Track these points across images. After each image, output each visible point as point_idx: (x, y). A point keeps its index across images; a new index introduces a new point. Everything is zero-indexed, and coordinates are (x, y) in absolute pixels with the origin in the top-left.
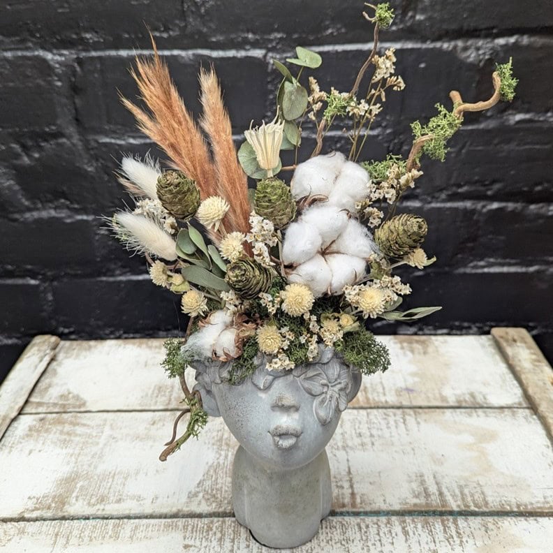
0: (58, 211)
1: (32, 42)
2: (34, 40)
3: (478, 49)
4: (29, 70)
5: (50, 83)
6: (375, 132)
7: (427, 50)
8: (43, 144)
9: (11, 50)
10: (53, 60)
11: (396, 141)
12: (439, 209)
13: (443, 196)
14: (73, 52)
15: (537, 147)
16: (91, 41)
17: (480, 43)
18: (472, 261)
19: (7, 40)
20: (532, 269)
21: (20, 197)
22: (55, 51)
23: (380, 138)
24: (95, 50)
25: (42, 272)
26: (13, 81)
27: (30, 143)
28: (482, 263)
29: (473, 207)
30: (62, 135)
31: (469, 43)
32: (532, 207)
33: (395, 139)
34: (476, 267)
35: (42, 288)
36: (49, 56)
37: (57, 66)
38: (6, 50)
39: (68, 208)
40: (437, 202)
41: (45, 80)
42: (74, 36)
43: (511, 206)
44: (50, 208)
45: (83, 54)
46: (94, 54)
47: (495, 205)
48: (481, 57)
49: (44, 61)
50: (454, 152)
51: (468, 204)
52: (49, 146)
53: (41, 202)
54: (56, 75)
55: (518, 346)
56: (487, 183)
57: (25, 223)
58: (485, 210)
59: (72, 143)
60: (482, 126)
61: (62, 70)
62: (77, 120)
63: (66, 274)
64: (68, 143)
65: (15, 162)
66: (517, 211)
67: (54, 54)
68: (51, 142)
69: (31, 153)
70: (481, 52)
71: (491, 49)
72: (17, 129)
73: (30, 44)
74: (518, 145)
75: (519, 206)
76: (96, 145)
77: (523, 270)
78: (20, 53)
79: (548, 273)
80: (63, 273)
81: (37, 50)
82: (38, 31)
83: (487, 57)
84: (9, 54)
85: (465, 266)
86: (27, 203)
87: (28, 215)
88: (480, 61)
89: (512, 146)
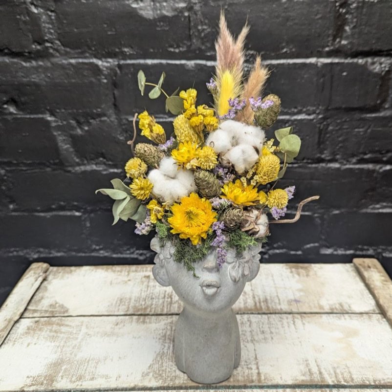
0: (98, 166)
1: (89, 53)
2: (91, 52)
3: (381, 64)
4: (86, 72)
5: (99, 80)
6: (312, 117)
7: (348, 63)
8: (91, 121)
9: (75, 58)
10: (102, 65)
11: (325, 123)
12: (351, 169)
13: (354, 160)
14: (115, 60)
16: (128, 54)
17: (383, 59)
18: (371, 204)
19: (72, 51)
21: (73, 156)
22: (104, 60)
23: (315, 121)
24: (130, 59)
25: (84, 207)
26: (75, 79)
27: (82, 120)
28: (378, 206)
29: (374, 168)
30: (105, 115)
31: (376, 59)
33: (324, 122)
35: (83, 218)
36: (100, 63)
37: (105, 69)
38: (71, 58)
39: (104, 164)
40: (350, 164)
41: (96, 79)
42: (117, 50)
44: (93, 164)
45: (122, 62)
46: (129, 62)
47: (388, 167)
48: (383, 69)
49: (97, 66)
50: (363, 131)
51: (371, 166)
52: (95, 122)
53: (87, 160)
54: (104, 75)
55: (371, 271)
56: (383, 152)
57: (76, 174)
58: (381, 170)
59: (110, 121)
60: (382, 114)
61: (108, 73)
62: (115, 105)
63: (100, 209)
64: (108, 120)
65: (72, 132)
67: (103, 62)
68: (97, 120)
69: (82, 127)
70: (383, 66)
71: (389, 64)
72: (75, 111)
73: (88, 55)
76: (126, 122)
78: (81, 60)
80: (98, 208)
81: (92, 58)
82: (94, 46)
83: (387, 69)
84: (73, 61)
85: (367, 208)
86: (77, 160)
87: (77, 168)
88: (382, 71)
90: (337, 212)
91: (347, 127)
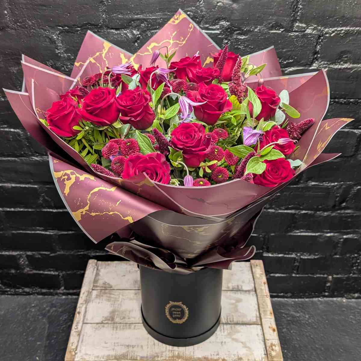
12: (282, 213)
13: (283, 208)
15: (320, 193)
18: (294, 231)
20: (317, 234)
28: (297, 231)
29: (295, 212)
32: (318, 212)
34: (295, 233)
40: (281, 210)
43: (310, 212)
47: (304, 212)
51: (293, 211)
56: (300, 204)
58: (299, 213)
60: (298, 186)
66: (312, 214)
75: (313, 212)
77: (314, 234)
79: (324, 236)
85: (291, 232)
89: (310, 193)
90: (273, 234)
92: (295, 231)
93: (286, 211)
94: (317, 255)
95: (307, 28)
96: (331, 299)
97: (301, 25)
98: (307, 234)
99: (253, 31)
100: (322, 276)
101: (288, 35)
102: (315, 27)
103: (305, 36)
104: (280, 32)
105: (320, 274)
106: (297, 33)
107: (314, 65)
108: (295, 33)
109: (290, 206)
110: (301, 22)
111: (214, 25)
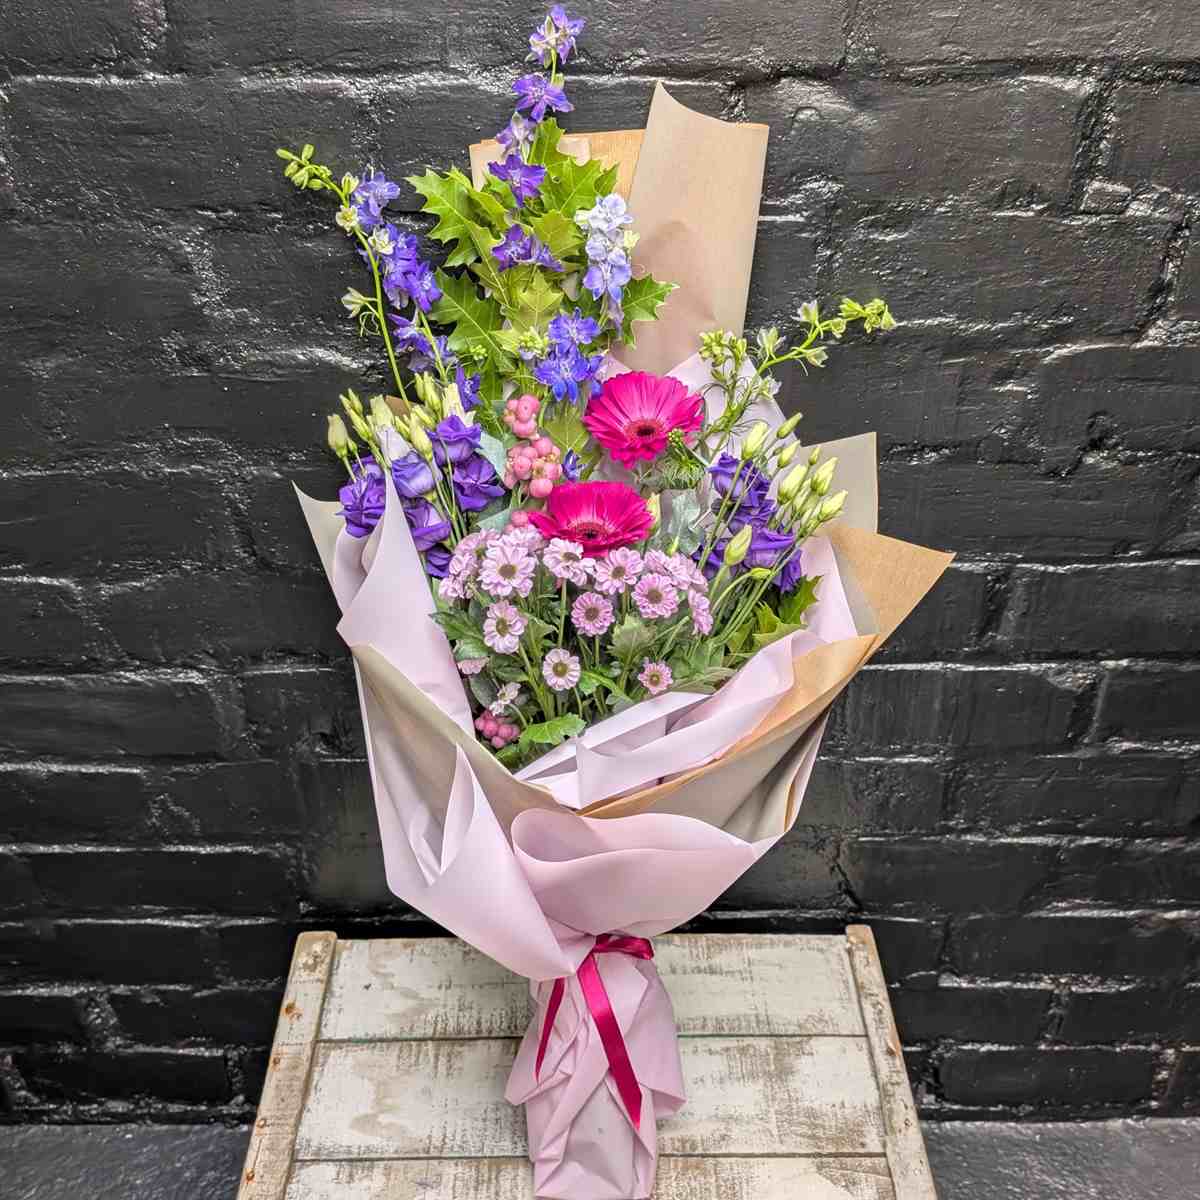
3: (1075, 672)
7: (1008, 673)
12: (1010, 845)
13: (1016, 829)
15: (1149, 779)
17: (1080, 665)
18: (1049, 903)
20: (1132, 913)
28: (1063, 905)
29: (1056, 843)
31: (1065, 665)
32: (1137, 841)
34: (1055, 910)
40: (1009, 836)
43: (1109, 841)
47: (1087, 840)
48: (1081, 682)
50: (1035, 782)
51: (1049, 840)
56: (1077, 816)
58: (1072, 845)
60: (1075, 755)
66: (1117, 846)
70: (1080, 675)
71: (1093, 673)
74: (1124, 777)
75: (1119, 841)
77: (1121, 914)
79: (1154, 919)
83: (1087, 682)
85: (1040, 908)
88: (1080, 686)
89: (1115, 777)
90: (978, 916)
91: (1003, 775)
92: (1055, 904)
93: (1023, 840)
94: (1128, 982)
95: (1134, 199)
96: (1168, 1121)
97: (1110, 187)
98: (1095, 913)
99: (928, 214)
100: (1142, 1047)
101: (1060, 224)
102: (1162, 195)
103: (1123, 227)
104: (1031, 214)
105: (1136, 1043)
106: (1094, 219)
107: (1152, 332)
108: (1086, 219)
109: (1040, 823)
110: (1110, 177)
111: (785, 195)
